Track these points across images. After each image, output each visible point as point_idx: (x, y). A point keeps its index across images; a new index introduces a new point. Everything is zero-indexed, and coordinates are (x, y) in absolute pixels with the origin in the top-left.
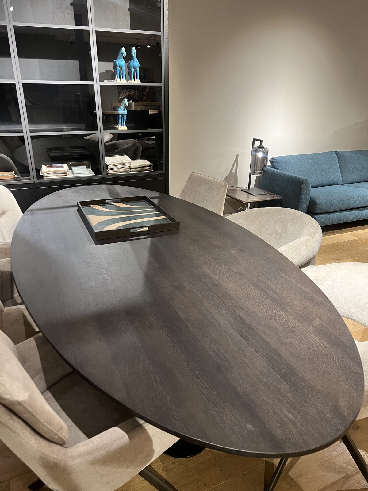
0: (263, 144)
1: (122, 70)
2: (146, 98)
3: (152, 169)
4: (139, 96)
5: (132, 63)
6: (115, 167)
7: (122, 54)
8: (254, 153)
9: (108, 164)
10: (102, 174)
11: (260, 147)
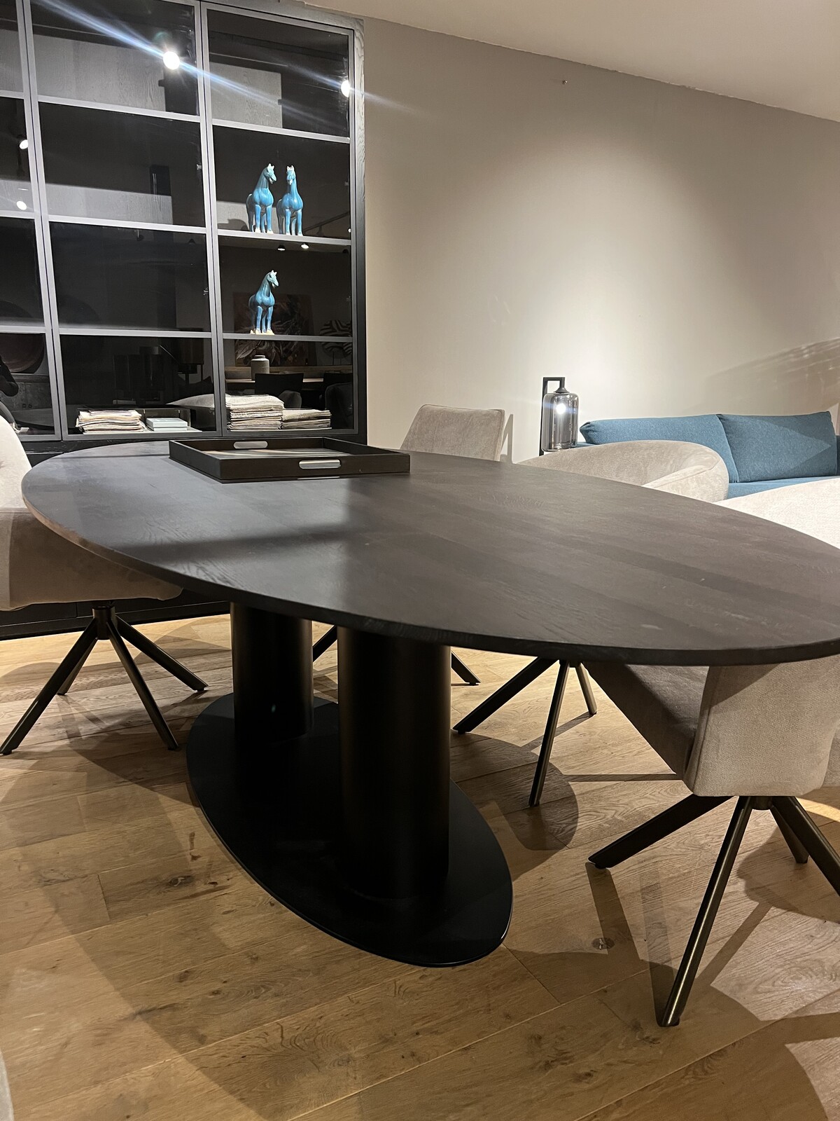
0: (567, 387)
1: (266, 212)
2: (295, 358)
3: (329, 424)
4: (280, 354)
5: (286, 199)
6: (246, 415)
7: (268, 178)
8: (547, 405)
9: (232, 407)
10: (218, 428)
11: (561, 391)
